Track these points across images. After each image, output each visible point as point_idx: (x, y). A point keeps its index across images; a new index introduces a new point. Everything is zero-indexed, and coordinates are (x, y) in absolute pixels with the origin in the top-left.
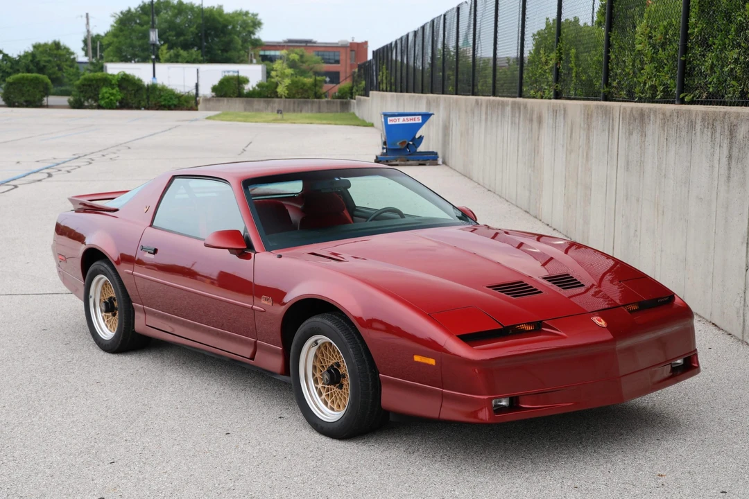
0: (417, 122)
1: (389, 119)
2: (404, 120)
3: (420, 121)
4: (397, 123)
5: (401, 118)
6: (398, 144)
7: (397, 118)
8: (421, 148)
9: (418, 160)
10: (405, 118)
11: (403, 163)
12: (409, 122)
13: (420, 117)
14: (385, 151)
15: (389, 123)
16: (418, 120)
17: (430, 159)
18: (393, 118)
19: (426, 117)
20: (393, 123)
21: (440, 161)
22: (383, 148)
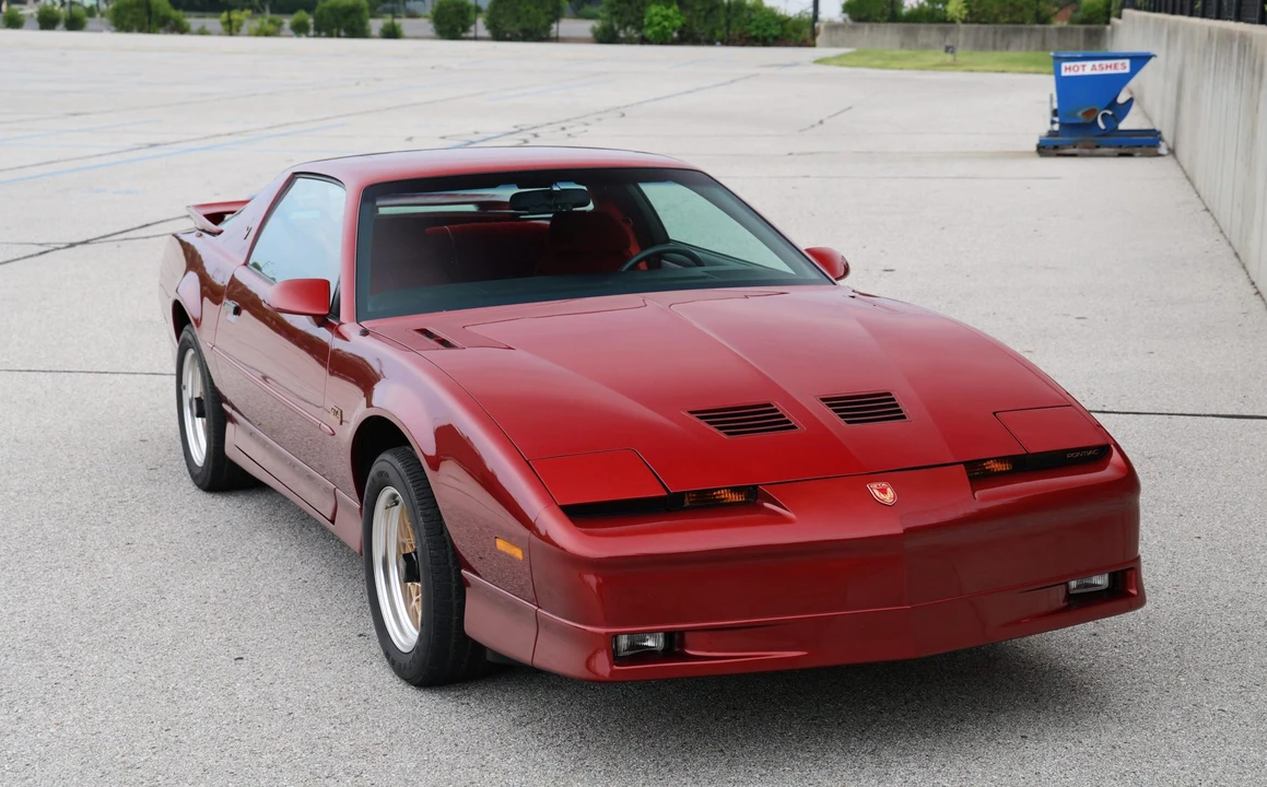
0: (1120, 71)
1: (1064, 65)
2: (1094, 68)
3: (1127, 70)
4: (1080, 73)
5: (1089, 64)
6: (1080, 114)
7: (1079, 64)
8: (1129, 123)
9: (1120, 147)
10: (1097, 63)
11: (1086, 151)
12: (1104, 72)
13: (1127, 62)
14: (1056, 127)
15: (1064, 73)
16: (1123, 67)
17: (1145, 143)
18: (1072, 64)
19: (1139, 61)
20: (1072, 73)
21: (1163, 150)
22: (1053, 122)
